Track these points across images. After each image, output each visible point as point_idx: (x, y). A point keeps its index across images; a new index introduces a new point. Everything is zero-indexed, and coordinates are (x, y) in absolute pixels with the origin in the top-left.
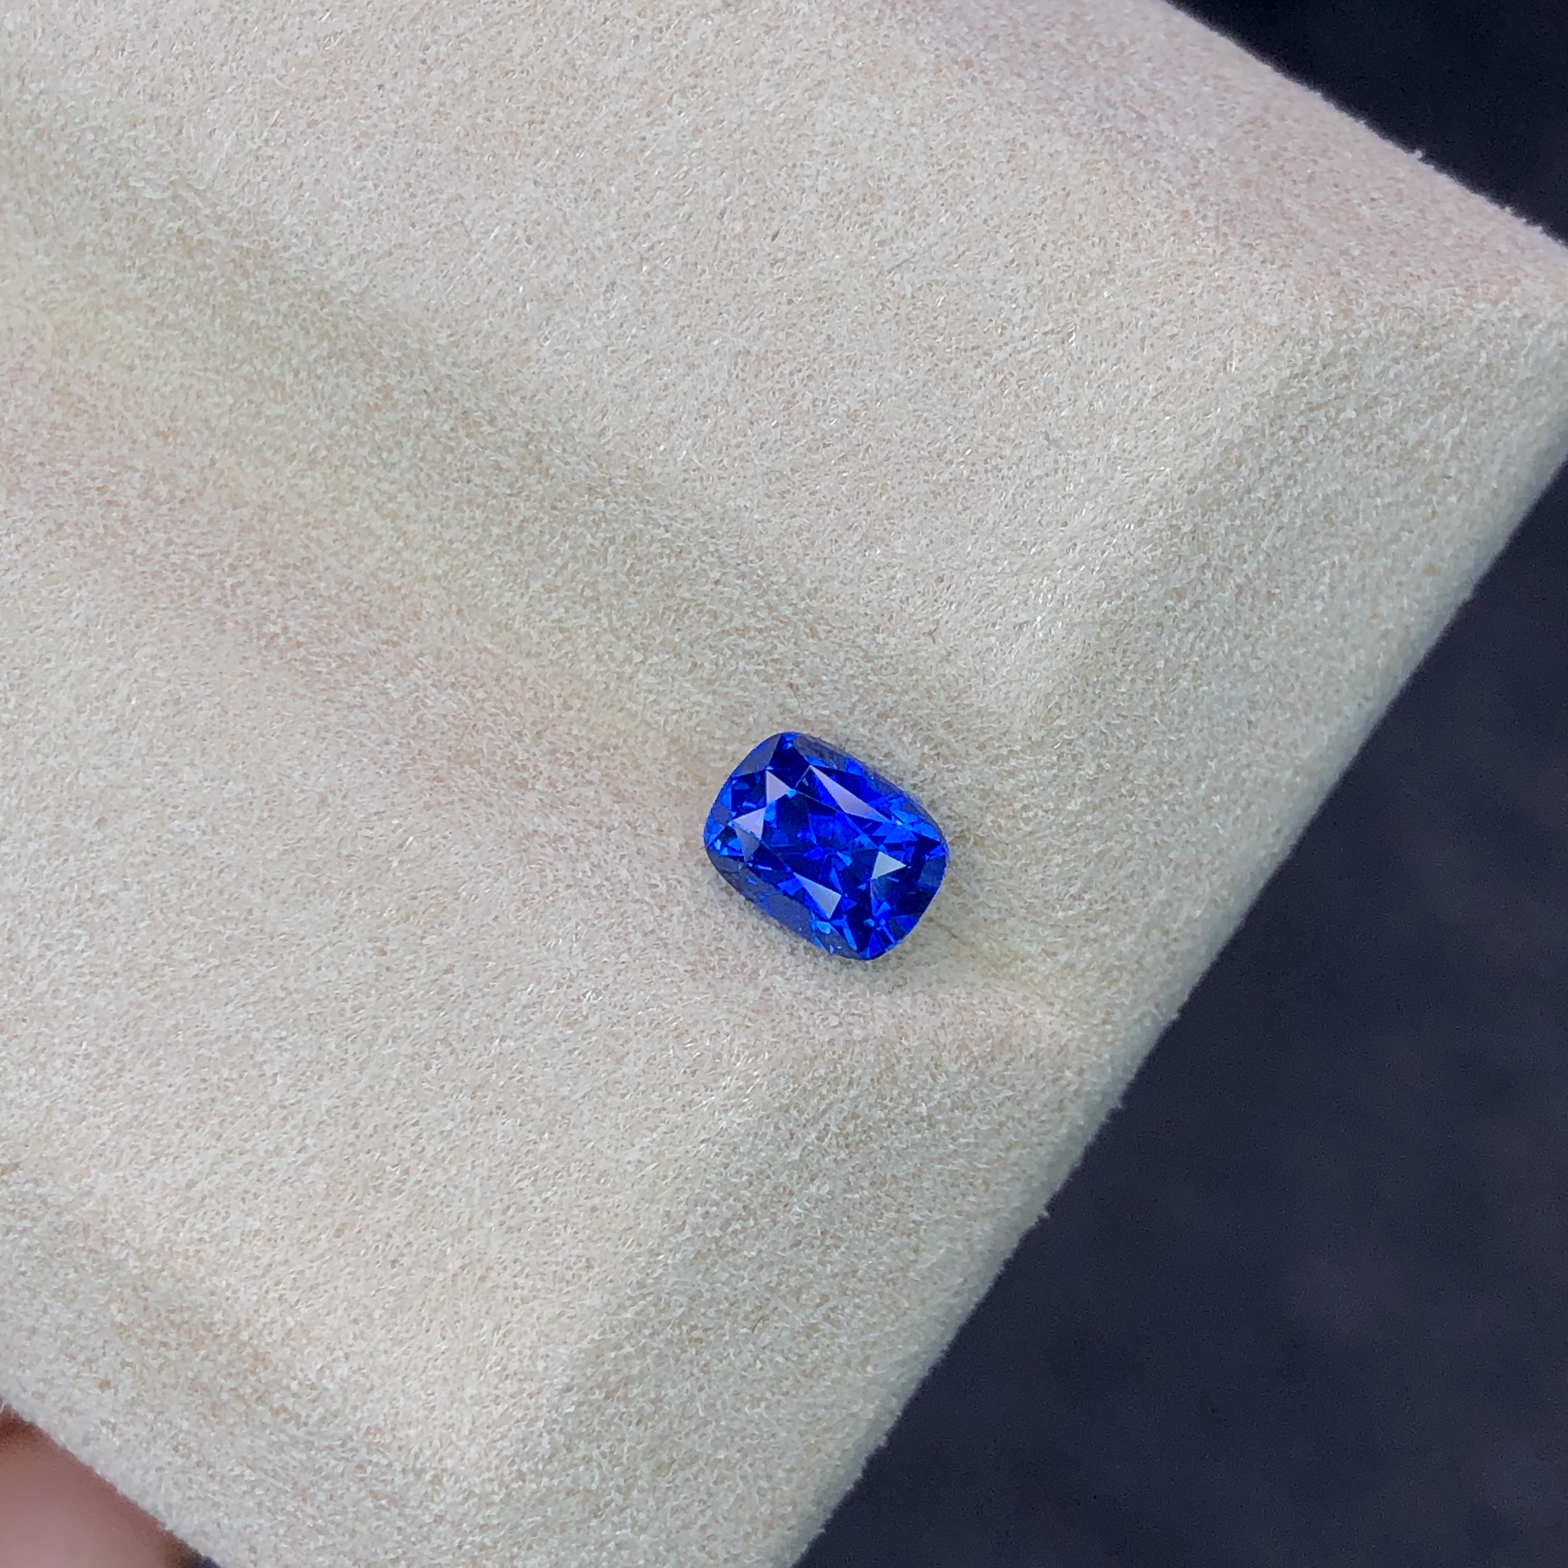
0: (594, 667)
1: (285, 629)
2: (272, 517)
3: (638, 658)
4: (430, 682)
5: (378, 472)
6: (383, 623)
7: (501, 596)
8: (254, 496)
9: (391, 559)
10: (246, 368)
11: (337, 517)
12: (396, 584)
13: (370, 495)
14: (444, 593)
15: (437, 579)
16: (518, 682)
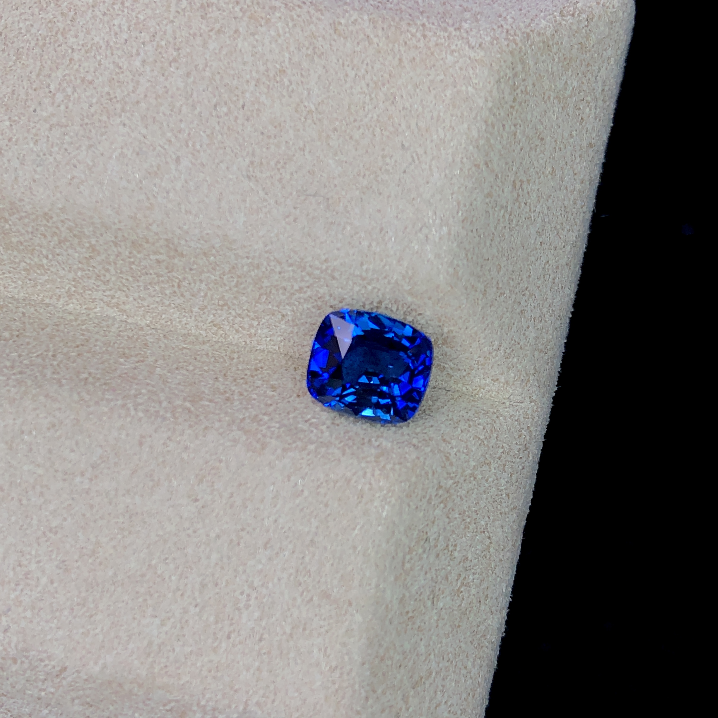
0: (236, 337)
1: (90, 374)
2: (61, 328)
3: (255, 323)
4: (165, 372)
5: (103, 287)
6: (133, 353)
7: (180, 322)
8: (49, 322)
9: (123, 325)
10: (23, 264)
11: (91, 316)
12: (131, 335)
13: (102, 300)
14: (153, 330)
15: (148, 326)
16: (205, 356)
